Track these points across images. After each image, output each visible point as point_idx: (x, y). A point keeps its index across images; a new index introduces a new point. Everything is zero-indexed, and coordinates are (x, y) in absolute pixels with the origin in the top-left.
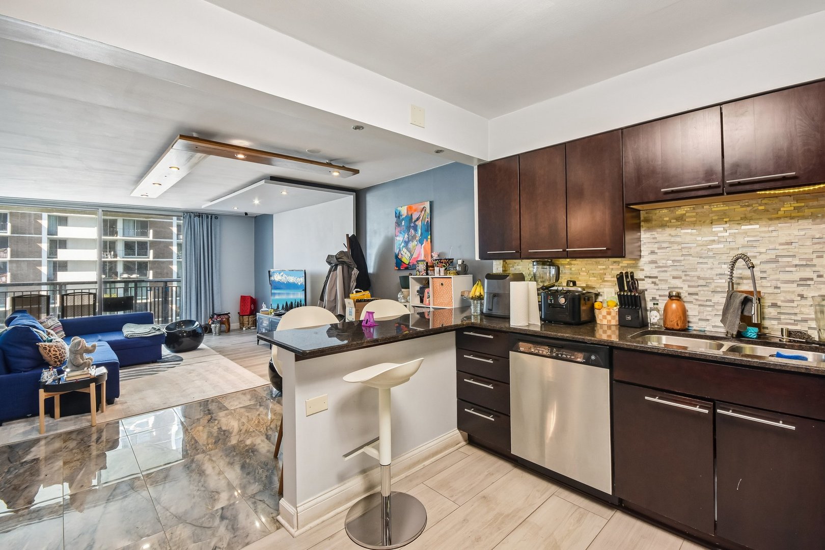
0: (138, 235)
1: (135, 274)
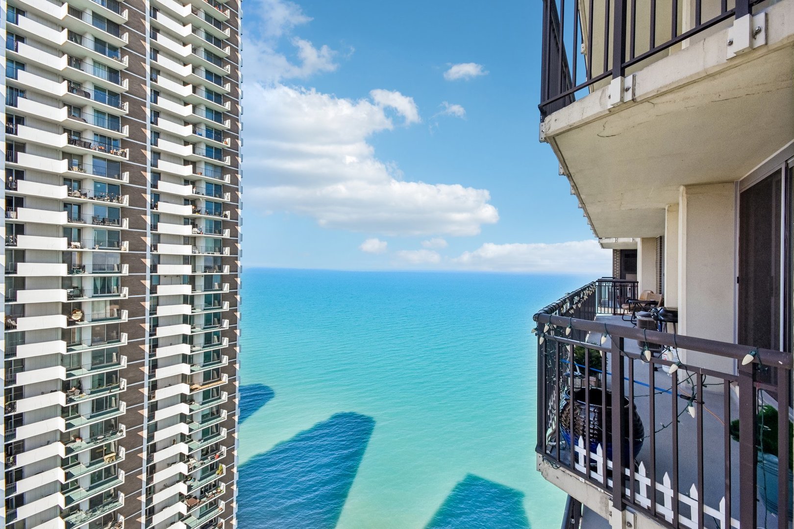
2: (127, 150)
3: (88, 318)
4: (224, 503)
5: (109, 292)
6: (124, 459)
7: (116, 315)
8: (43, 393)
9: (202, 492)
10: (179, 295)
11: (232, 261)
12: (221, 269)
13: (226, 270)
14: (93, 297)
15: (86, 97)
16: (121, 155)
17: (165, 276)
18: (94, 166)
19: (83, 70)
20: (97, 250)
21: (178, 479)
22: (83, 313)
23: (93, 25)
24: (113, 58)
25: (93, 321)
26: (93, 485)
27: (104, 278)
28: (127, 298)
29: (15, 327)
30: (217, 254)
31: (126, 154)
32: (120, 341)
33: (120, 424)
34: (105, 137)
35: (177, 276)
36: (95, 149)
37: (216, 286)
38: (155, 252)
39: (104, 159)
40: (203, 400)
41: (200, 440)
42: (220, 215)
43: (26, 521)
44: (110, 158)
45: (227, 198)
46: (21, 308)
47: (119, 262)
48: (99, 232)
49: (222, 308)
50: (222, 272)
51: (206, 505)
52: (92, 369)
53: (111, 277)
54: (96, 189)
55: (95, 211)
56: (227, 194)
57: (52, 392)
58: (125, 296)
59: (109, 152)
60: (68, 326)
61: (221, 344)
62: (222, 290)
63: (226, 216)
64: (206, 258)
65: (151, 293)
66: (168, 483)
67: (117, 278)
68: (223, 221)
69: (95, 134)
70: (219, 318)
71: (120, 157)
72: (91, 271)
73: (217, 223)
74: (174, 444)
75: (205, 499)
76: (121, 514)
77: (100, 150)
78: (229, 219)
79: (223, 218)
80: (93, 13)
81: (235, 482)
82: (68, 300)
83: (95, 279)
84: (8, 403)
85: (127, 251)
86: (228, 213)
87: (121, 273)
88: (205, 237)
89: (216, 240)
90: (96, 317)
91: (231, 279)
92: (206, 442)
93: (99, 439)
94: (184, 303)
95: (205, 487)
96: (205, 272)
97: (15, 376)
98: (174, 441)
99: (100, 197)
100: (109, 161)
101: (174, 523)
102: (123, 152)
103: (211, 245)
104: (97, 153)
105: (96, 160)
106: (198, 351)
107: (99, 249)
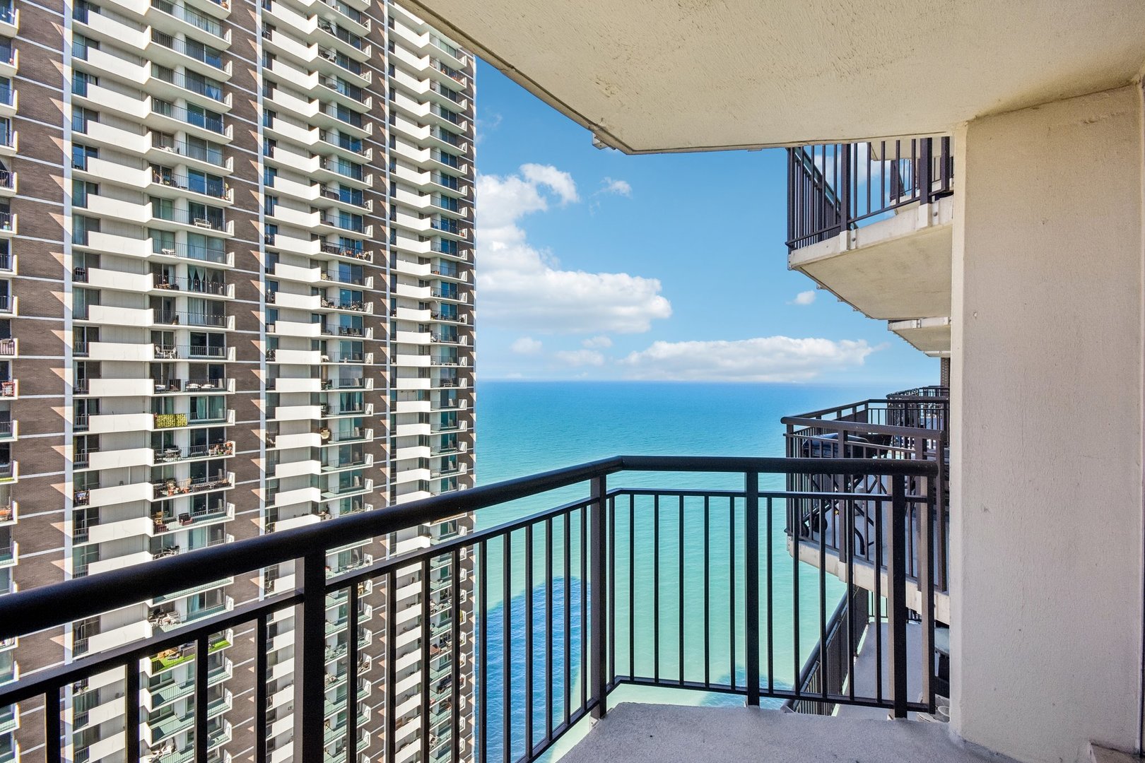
0: (209, 324)
1: (206, 383)
2: (371, 253)
3: (336, 437)
4: (465, 655)
5: (354, 409)
6: (371, 593)
7: (358, 435)
8: (295, 516)
9: (441, 642)
10: (415, 413)
11: (467, 373)
12: (456, 383)
13: (463, 384)
14: (340, 414)
15: (335, 199)
16: (366, 258)
17: (402, 391)
18: (340, 272)
19: (329, 170)
20: (345, 363)
21: (417, 623)
22: (329, 431)
23: (338, 118)
24: (356, 152)
25: (341, 440)
26: (341, 619)
27: (349, 393)
28: (372, 415)
29: (274, 446)
30: (454, 365)
31: (370, 257)
32: (364, 463)
33: (365, 554)
34: (349, 239)
35: (413, 391)
36: (343, 255)
37: (451, 404)
38: (394, 365)
39: (348, 264)
40: (441, 534)
41: (439, 581)
42: (455, 318)
43: (279, 653)
44: (353, 262)
45: (463, 299)
46: (276, 425)
47: (361, 376)
48: (344, 344)
49: (458, 428)
50: (458, 386)
51: (446, 656)
52: (340, 492)
53: (355, 393)
54: (342, 297)
55: (342, 321)
56: (464, 294)
57: (303, 515)
58: (370, 414)
59: (353, 256)
60: (322, 444)
61: (457, 470)
62: (458, 407)
63: (462, 320)
64: (442, 370)
65: (391, 411)
66: (407, 626)
67: (361, 393)
68: (459, 326)
69: (341, 237)
70: (455, 440)
71: (365, 261)
72: (338, 386)
73: (453, 328)
74: (413, 582)
75: (445, 648)
76: (367, 654)
77: (348, 255)
78: (465, 324)
79: (460, 323)
80: (338, 104)
81: (474, 634)
82: (322, 417)
83: (342, 394)
84: (269, 524)
85: (372, 364)
86: (464, 316)
87: (364, 388)
88: (441, 346)
89: (451, 349)
90: (343, 436)
91: (466, 394)
92: (445, 583)
93: (349, 569)
94: (420, 422)
95: (445, 634)
96: (442, 386)
97: (274, 497)
98: (413, 579)
99: (347, 306)
100: (354, 266)
101: (414, 673)
102: (367, 255)
103: (447, 354)
104: (344, 257)
105: (342, 265)
106: (437, 477)
107: (348, 362)
